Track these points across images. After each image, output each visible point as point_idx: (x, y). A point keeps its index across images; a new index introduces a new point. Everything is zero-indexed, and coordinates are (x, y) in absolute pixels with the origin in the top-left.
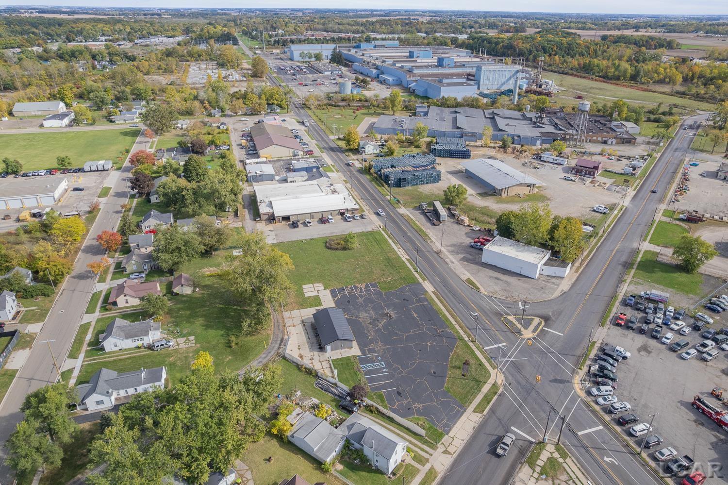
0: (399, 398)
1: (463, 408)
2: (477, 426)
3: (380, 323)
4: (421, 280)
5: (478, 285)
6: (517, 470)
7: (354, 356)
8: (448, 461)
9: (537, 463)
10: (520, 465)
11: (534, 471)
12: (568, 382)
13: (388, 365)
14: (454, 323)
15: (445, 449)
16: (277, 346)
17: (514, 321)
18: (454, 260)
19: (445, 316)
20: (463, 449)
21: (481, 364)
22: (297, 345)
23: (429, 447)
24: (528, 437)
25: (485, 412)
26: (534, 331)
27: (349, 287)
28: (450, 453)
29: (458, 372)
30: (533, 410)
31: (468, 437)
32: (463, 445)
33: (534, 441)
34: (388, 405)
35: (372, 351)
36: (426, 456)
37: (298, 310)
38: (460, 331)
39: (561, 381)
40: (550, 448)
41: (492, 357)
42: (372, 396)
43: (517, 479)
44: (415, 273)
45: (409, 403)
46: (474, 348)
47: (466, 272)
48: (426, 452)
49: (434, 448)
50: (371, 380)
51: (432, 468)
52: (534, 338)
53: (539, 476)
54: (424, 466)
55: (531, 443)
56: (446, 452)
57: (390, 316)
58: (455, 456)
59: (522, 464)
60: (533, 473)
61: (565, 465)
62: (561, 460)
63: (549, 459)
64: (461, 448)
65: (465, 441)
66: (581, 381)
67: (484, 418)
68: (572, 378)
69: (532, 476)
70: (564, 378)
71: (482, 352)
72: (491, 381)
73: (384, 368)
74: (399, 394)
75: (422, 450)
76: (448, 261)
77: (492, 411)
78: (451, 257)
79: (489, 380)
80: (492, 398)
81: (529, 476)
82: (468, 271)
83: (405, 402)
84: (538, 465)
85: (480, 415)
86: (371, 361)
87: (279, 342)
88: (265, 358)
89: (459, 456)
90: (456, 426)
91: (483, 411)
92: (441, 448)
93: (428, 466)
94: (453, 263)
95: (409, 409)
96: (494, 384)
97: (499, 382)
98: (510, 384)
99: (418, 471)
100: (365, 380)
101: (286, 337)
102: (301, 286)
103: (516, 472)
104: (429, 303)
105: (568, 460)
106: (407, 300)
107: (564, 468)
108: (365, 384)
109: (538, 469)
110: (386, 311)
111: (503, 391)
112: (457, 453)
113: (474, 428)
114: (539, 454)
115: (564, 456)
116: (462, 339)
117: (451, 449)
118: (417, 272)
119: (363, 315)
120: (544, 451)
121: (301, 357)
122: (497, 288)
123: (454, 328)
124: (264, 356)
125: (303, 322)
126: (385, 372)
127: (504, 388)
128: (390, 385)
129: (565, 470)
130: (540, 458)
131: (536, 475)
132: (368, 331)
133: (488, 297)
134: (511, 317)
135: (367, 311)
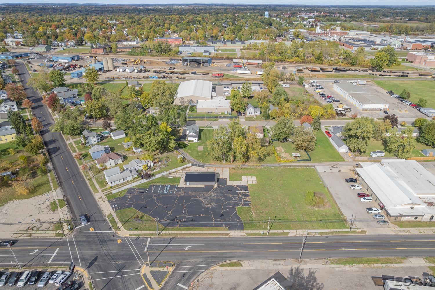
0: (139, 192)
1: (116, 210)
2: (103, 212)
3: (203, 199)
7: (178, 184)
8: (96, 197)
11: (65, 220)
12: (89, 267)
13: (163, 194)
17: (166, 269)
19: (194, 230)
22: (198, 170)
23: (107, 194)
24: (80, 227)
25: (106, 217)
26: (145, 275)
27: (249, 194)
28: (99, 199)
29: (137, 216)
30: (89, 237)
31: (101, 207)
33: (76, 228)
34: (138, 188)
35: (179, 191)
36: (104, 192)
37: (229, 173)
39: (91, 264)
40: (66, 232)
43: (68, 213)
45: (135, 194)
46: (153, 232)
48: (106, 192)
49: (105, 195)
51: (98, 191)
52: (138, 271)
53: (61, 220)
56: (101, 198)
57: (207, 205)
58: (97, 200)
59: (72, 218)
61: (54, 232)
62: (57, 232)
63: (63, 228)
64: (98, 203)
65: (100, 205)
66: (82, 276)
67: (104, 216)
68: (89, 272)
70: (93, 267)
71: (146, 235)
72: (122, 228)
73: (163, 192)
74: (142, 193)
75: (108, 192)
76: (280, 262)
77: (105, 221)
78: (289, 267)
79: (123, 228)
80: (111, 224)
81: (65, 217)
84: (65, 223)
85: (107, 215)
86: (171, 188)
89: (95, 201)
90: (109, 205)
91: (108, 217)
92: (103, 197)
93: (100, 191)
95: (131, 193)
96: (119, 229)
97: (119, 232)
98: (113, 236)
99: (101, 188)
100: (159, 184)
101: (206, 167)
102: (255, 176)
104: (212, 226)
105: (54, 235)
106: (220, 216)
107: (54, 231)
108: (156, 184)
111: (112, 231)
113: (103, 211)
114: (69, 226)
115: (58, 235)
116: (165, 229)
119: (214, 194)
120: (68, 229)
121: (189, 170)
123: (175, 230)
125: (218, 173)
126: (160, 192)
127: (113, 232)
128: (150, 191)
129: (52, 231)
130: (67, 225)
132: (197, 193)
133: (207, 268)
134: (171, 269)
135: (217, 196)
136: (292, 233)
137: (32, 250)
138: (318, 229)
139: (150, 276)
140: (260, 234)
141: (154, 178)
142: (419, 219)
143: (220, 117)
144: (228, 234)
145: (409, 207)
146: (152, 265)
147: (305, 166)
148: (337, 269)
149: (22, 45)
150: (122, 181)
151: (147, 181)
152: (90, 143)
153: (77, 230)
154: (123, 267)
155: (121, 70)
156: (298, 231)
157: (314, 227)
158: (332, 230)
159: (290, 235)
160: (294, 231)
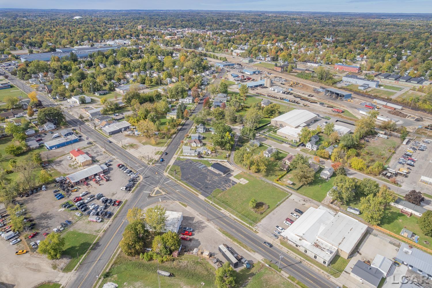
1: (174, 165)
2: (169, 163)
3: (209, 178)
4: (207, 199)
5: (180, 204)
7: (209, 167)
8: (174, 156)
13: (198, 168)
14: (184, 185)
17: (163, 192)
18: (198, 217)
19: (189, 186)
21: (171, 175)
26: (155, 190)
29: (177, 171)
30: (155, 169)
35: (205, 170)
37: (239, 173)
38: (181, 183)
39: (146, 177)
40: (151, 164)
41: (168, 178)
42: (197, 161)
46: (175, 179)
47: (188, 210)
50: (200, 163)
51: (177, 154)
52: (154, 188)
57: (208, 181)
63: (152, 162)
66: (140, 179)
67: (167, 165)
68: (143, 179)
70: (145, 179)
71: (172, 179)
74: (191, 163)
76: (201, 216)
77: (166, 167)
78: (201, 219)
79: (168, 172)
80: (166, 169)
82: (188, 212)
85: (169, 165)
86: (203, 167)
90: (174, 162)
92: (176, 158)
94: (198, 215)
95: (187, 161)
97: (165, 173)
98: (162, 173)
104: (197, 189)
106: (205, 188)
110: (210, 182)
111: (164, 171)
115: (148, 163)
116: (180, 180)
118: (211, 203)
121: (223, 163)
122: (171, 205)
123: (184, 183)
125: (234, 171)
126: (198, 166)
128: (194, 164)
129: (148, 161)
133: (174, 200)
134: (164, 193)
135: (217, 180)
136: (223, 211)
137: (137, 164)
138: (237, 217)
139: (155, 191)
140: (209, 202)
141: (202, 159)
142: (298, 248)
143: (285, 143)
144: (198, 195)
145: (299, 238)
146: (160, 188)
147: (286, 191)
148: (217, 232)
149: (240, 56)
150: (189, 154)
151: (199, 159)
152: (199, 131)
153: (155, 165)
154: (152, 184)
155: (272, 89)
156: (227, 212)
157: (236, 215)
158: (242, 222)
159: (221, 211)
160: (225, 211)
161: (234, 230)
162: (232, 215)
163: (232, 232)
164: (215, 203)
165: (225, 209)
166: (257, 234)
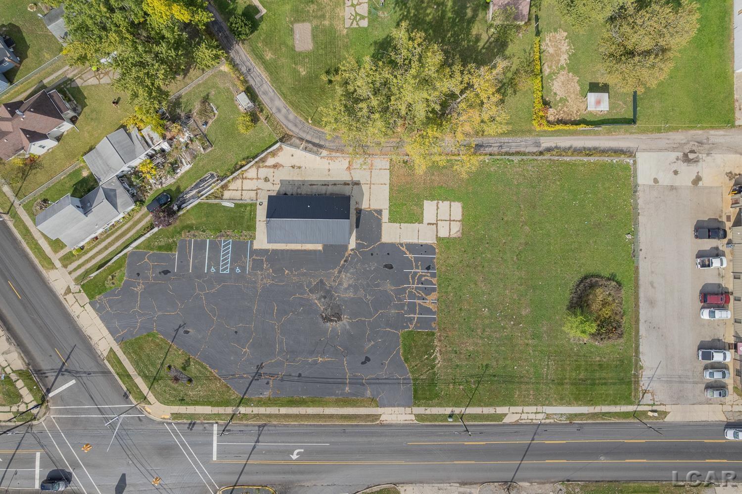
0: (158, 270)
1: (120, 340)
2: (93, 343)
3: (319, 299)
4: (420, 410)
6: (22, 355)
7: (253, 238)
9: (20, 381)
10: (27, 362)
11: (13, 371)
13: (219, 278)
15: (72, 291)
16: (308, 138)
20: (67, 311)
22: (302, 165)
23: (80, 276)
24: (58, 391)
25: (106, 361)
27: (434, 280)
28: (66, 294)
31: (81, 326)
32: (72, 314)
33: (51, 395)
34: (151, 252)
35: (257, 265)
36: (71, 267)
37: (388, 182)
42: (172, 237)
43: (13, 348)
44: (448, 411)
45: (147, 278)
46: (220, 410)
48: (75, 270)
49: (77, 280)
50: (200, 246)
51: (52, 266)
53: (6, 373)
54: (59, 260)
55: (49, 391)
56: (68, 291)
57: (332, 321)
58: (61, 298)
59: (28, 364)
60: (12, 369)
62: (14, 409)
63: (21, 396)
64: (70, 310)
65: (76, 319)
67: (99, 356)
69: (9, 365)
71: (206, 417)
73: (218, 270)
74: (166, 272)
75: (79, 267)
77: (106, 373)
79: (153, 397)
80: (124, 384)
81: (10, 362)
83: (150, 274)
84: (18, 380)
85: (105, 354)
86: (237, 258)
87: (316, 141)
88: (286, 118)
89: (60, 303)
90: (98, 318)
91: (109, 361)
92: (75, 288)
93: (58, 264)
95: (138, 274)
96: (145, 398)
97: (147, 408)
98: (140, 419)
99: (56, 251)
100: (202, 237)
101: (325, 153)
102: (458, 199)
103: (21, 352)
105: (12, 417)
106: (363, 363)
107: (4, 406)
108: (195, 236)
109: (14, 377)
111: (132, 403)
112: (64, 302)
113: (90, 338)
114: (31, 390)
115: (19, 415)
117: (70, 297)
118: (450, 416)
119: (347, 279)
120: (33, 399)
121: (275, 166)
124: (291, 117)
125: (357, 184)
126: (209, 268)
127: (136, 407)
128: (183, 267)
130: (25, 388)
131: (8, 370)
132: (304, 274)
135: (356, 288)
136: (512, 414)
138: (569, 404)
144: (377, 417)
153: (55, 401)
156: (527, 409)
157: (562, 400)
158: (598, 409)
159: (506, 420)
160: (519, 409)
161: (603, 460)
162: (550, 410)
163: (602, 469)
164: (457, 405)
165: (510, 402)
166: (668, 419)
